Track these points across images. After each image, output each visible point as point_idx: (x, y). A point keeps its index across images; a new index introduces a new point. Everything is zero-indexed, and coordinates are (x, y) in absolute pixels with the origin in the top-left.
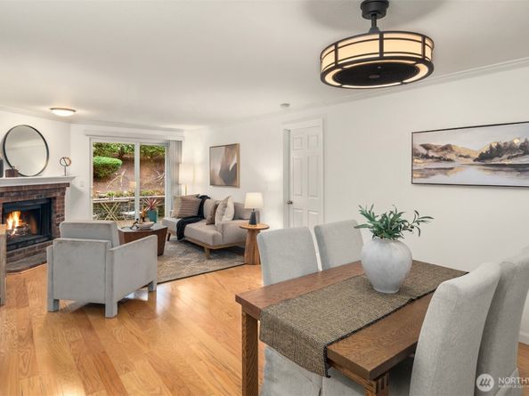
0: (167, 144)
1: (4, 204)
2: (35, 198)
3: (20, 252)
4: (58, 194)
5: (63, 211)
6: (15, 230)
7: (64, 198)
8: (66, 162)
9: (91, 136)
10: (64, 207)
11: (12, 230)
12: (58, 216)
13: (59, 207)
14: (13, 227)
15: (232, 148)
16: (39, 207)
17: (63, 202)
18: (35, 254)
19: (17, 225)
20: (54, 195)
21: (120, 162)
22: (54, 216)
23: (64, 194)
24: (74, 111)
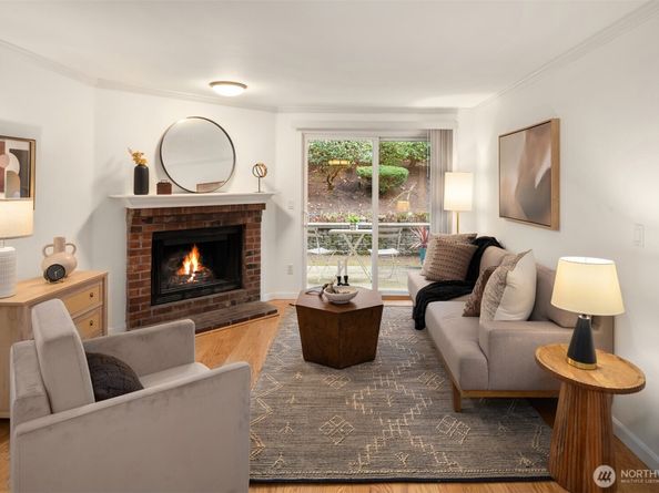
0: (425, 136)
1: (154, 233)
2: (208, 226)
3: (180, 307)
4: (249, 221)
5: (259, 246)
6: (194, 275)
7: (259, 226)
8: (261, 171)
9: (304, 131)
10: (259, 239)
11: (190, 276)
12: (249, 254)
13: (252, 240)
14: (191, 271)
15: (544, 133)
16: (226, 238)
17: (259, 233)
18: (208, 309)
19: (195, 269)
20: (241, 222)
21: (406, 171)
22: (244, 252)
23: (259, 220)
24: (245, 86)
